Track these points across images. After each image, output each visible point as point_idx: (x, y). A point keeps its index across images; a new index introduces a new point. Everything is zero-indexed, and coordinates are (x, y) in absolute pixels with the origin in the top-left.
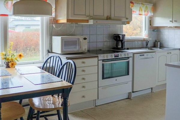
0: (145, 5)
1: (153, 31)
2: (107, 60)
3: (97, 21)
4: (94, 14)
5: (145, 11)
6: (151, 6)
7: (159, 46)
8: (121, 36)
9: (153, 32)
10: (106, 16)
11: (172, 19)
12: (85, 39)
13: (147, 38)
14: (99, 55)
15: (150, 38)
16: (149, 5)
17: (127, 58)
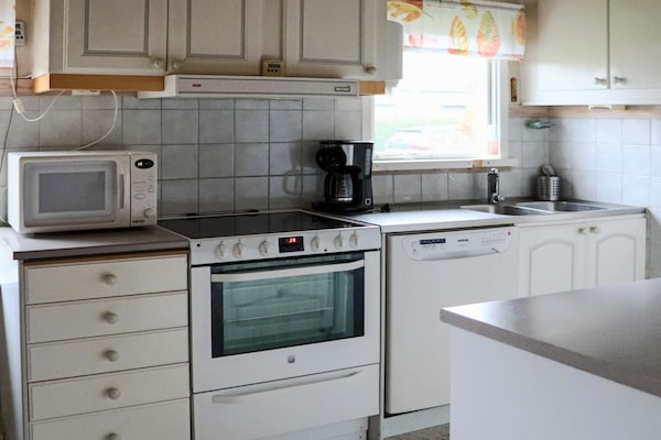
0: (481, 11)
1: (529, 125)
2: (235, 267)
3: (199, 82)
4: (193, 52)
5: (480, 37)
6: (515, 14)
7: (553, 198)
8: (349, 151)
9: (527, 133)
10: (259, 57)
11: (605, 69)
12: (147, 164)
13: (498, 157)
14: (193, 243)
15: (510, 157)
16: (501, 8)
17: (348, 257)
